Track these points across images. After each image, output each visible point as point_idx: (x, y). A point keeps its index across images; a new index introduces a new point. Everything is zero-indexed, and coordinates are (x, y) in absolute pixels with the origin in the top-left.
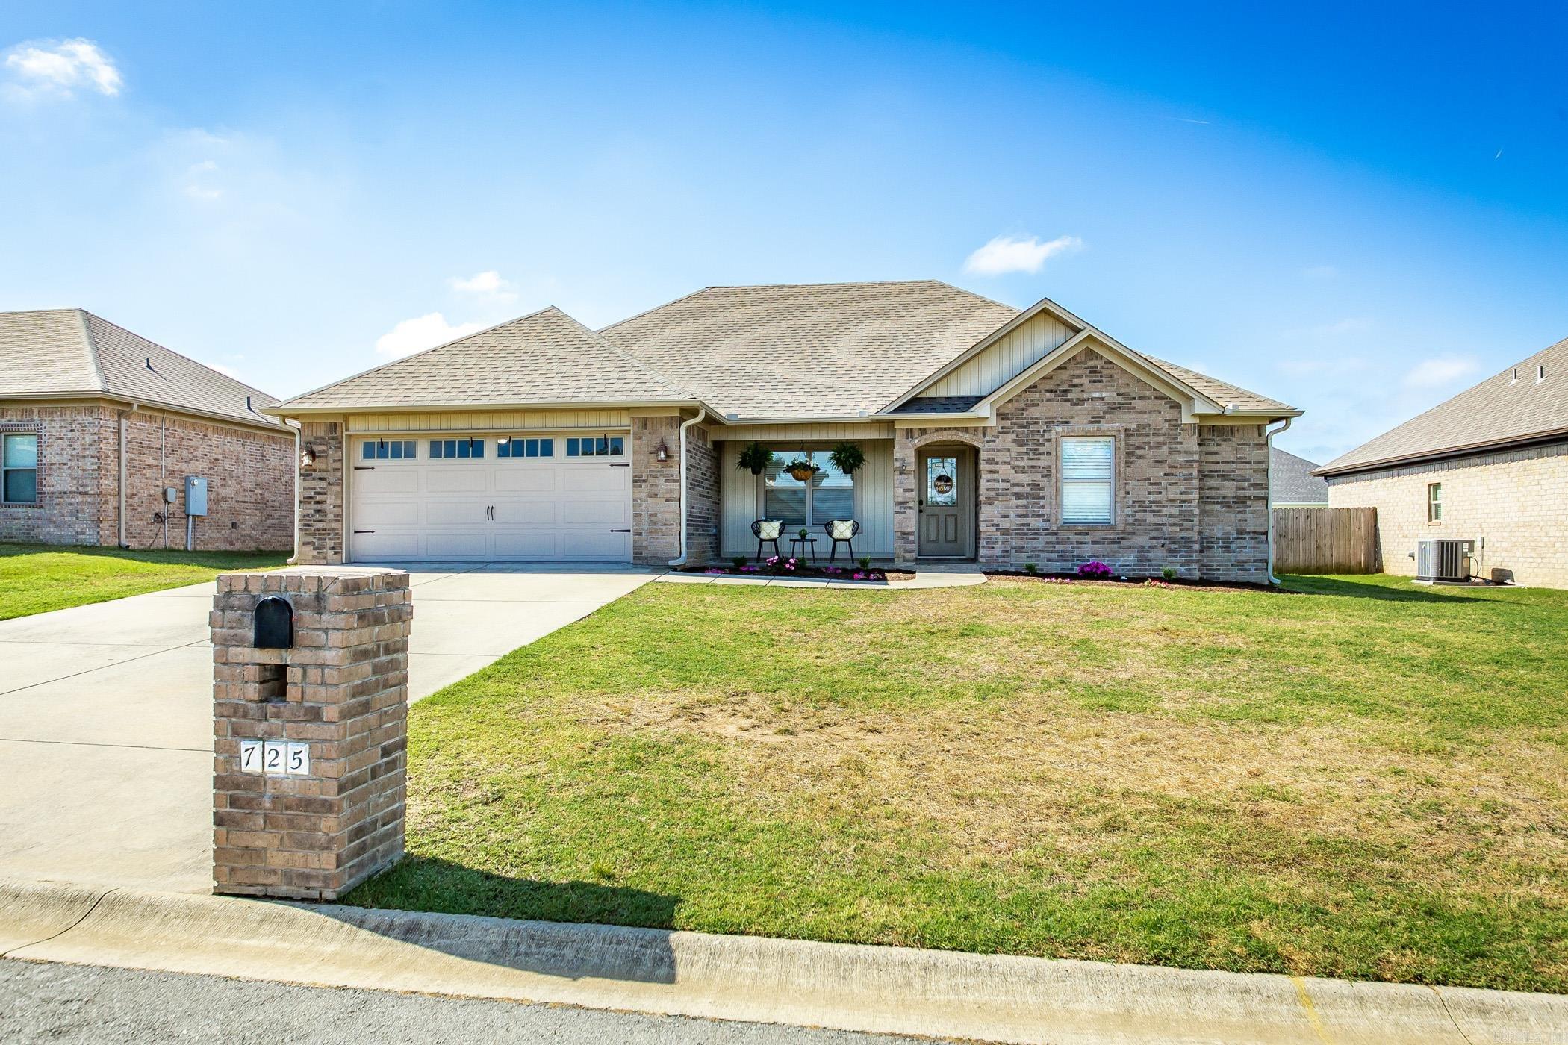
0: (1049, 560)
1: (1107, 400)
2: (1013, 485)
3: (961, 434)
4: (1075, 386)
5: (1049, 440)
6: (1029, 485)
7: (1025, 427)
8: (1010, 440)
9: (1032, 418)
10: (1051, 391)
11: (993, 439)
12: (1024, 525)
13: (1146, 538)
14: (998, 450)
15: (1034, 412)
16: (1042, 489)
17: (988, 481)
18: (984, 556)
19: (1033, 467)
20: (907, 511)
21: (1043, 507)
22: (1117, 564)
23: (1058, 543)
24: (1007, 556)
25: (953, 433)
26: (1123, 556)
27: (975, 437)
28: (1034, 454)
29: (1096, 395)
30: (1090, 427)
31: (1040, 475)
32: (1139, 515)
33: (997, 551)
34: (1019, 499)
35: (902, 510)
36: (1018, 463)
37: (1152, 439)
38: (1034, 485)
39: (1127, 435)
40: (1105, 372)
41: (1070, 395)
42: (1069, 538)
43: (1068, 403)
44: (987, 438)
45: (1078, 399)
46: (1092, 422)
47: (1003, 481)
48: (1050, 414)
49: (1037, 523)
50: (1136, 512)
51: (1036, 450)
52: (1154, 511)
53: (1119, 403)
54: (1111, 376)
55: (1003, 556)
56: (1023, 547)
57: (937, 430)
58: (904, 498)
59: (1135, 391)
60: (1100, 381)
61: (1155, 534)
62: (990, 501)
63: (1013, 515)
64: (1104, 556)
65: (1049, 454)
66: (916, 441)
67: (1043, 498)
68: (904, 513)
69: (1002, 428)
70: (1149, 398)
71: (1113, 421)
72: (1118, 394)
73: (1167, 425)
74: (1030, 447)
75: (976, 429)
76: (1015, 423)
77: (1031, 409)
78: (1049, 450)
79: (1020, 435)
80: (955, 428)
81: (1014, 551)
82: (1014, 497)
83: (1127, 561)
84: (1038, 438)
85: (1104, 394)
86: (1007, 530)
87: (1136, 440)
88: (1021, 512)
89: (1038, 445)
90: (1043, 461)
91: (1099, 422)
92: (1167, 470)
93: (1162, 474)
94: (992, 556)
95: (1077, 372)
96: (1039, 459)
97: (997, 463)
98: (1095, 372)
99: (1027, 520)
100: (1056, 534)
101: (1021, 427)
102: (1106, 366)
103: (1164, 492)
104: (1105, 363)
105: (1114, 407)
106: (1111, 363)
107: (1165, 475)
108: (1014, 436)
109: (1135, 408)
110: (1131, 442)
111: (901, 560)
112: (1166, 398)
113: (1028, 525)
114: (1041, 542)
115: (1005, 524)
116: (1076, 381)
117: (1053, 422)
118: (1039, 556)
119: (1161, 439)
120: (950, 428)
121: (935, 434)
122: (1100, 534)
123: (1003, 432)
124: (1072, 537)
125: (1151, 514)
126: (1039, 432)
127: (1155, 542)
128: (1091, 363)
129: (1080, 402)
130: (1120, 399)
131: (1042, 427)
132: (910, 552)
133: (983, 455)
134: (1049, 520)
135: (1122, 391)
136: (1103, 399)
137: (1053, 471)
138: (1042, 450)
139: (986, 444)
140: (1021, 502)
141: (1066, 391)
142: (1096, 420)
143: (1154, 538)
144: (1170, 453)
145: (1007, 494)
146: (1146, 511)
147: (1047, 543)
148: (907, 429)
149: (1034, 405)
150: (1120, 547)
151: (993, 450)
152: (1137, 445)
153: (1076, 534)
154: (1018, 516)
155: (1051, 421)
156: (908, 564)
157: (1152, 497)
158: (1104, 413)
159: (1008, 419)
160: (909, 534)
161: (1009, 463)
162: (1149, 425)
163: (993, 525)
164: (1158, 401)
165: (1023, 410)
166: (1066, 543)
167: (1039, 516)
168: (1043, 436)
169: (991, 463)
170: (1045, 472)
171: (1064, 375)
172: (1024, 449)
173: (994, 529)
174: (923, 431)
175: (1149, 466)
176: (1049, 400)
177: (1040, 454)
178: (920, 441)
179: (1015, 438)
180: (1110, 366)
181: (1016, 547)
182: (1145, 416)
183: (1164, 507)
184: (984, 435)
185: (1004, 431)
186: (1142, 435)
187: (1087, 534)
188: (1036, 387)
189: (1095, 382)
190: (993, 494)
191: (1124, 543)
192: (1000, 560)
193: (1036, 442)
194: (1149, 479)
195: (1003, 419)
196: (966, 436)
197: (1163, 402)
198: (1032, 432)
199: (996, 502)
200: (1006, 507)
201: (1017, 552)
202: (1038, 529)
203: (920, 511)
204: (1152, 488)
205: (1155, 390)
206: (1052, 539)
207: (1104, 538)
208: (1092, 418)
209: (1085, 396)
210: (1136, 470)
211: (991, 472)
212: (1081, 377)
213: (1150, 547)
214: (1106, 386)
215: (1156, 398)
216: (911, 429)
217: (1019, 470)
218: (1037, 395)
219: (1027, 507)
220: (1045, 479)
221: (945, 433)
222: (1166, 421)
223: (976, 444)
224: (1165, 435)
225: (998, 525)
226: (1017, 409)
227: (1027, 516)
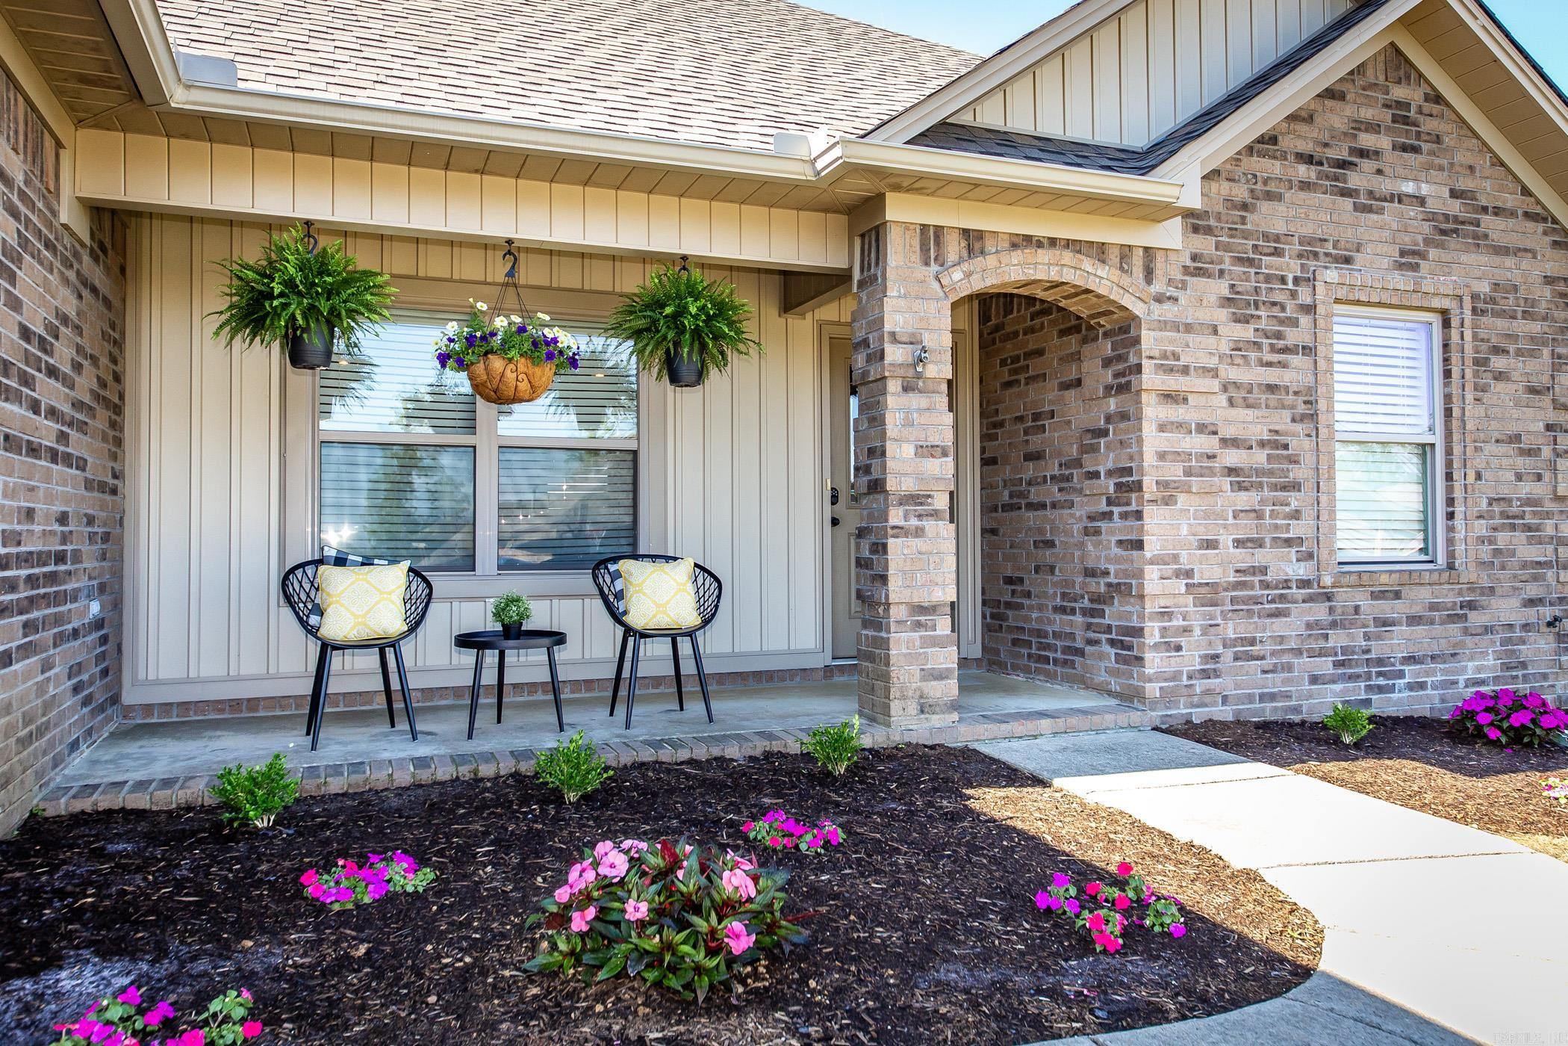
0: (1314, 680)
1: (1432, 205)
2: (1226, 442)
3: (1087, 264)
4: (1363, 153)
5: (1310, 309)
6: (1262, 444)
7: (1250, 262)
8: (1213, 298)
9: (1266, 237)
10: (1309, 159)
11: (1171, 291)
12: (1253, 571)
13: (1515, 602)
14: (1188, 328)
15: (1270, 218)
16: (1294, 460)
17: (1162, 428)
18: (1159, 677)
19: (1272, 388)
20: (929, 524)
21: (1296, 515)
22: (1462, 679)
23: (1334, 625)
24: (1216, 673)
25: (1068, 257)
26: (1472, 659)
27: (1126, 281)
28: (1273, 349)
29: (1409, 188)
30: (1400, 281)
31: (1287, 415)
32: (1503, 538)
33: (1191, 659)
34: (1241, 487)
35: (914, 522)
36: (1233, 374)
37: (1521, 326)
38: (1275, 444)
39: (1474, 310)
40: (1429, 125)
41: (1355, 180)
42: (1357, 609)
43: (1347, 203)
44: (1158, 287)
45: (1371, 194)
46: (1401, 266)
47: (1201, 428)
48: (1308, 230)
49: (1289, 567)
50: (1495, 529)
51: (1279, 336)
52: (1528, 528)
53: (1456, 220)
54: (1438, 140)
55: (1205, 674)
56: (1252, 642)
57: (1023, 242)
58: (920, 478)
59: (1487, 189)
60: (1415, 150)
61: (1533, 590)
62: (1168, 494)
63: (1226, 540)
64: (1433, 657)
65: (1308, 350)
66: (957, 275)
67: (1296, 486)
68: (919, 532)
69: (1194, 258)
70: (1513, 214)
71: (1446, 267)
72: (1454, 194)
73: (1547, 291)
74: (1263, 324)
75: (1126, 251)
76: (1227, 248)
77: (1264, 207)
78: (1308, 340)
79: (1242, 286)
80: (1068, 244)
81: (1228, 655)
82: (1226, 482)
83: (1479, 669)
84: (1278, 297)
85: (1425, 189)
86: (1213, 586)
87: (1495, 327)
88: (1247, 528)
89: (1281, 322)
90: (1296, 373)
91: (1415, 267)
92: (1552, 417)
93: (1541, 426)
94: (1176, 676)
95: (1367, 114)
96: (1283, 365)
97: (1185, 370)
98: (1406, 121)
99: (1261, 557)
100: (1329, 597)
101: (1240, 261)
102: (1428, 107)
103: (1547, 476)
104: (1427, 99)
105: (1446, 229)
106: (1438, 98)
107: (1549, 427)
108: (1222, 288)
109: (1486, 236)
110: (1483, 333)
111: (913, 707)
112: (1545, 220)
113: (1263, 571)
114: (1292, 626)
115: (1212, 570)
116: (1367, 140)
117: (1316, 254)
118: (1289, 668)
119: (1536, 327)
120: (1053, 242)
121: (1017, 256)
122: (1425, 594)
123: (1199, 272)
124: (1365, 604)
125: (1521, 537)
126: (1283, 280)
127: (1531, 614)
128: (1399, 92)
129: (1370, 204)
130: (1455, 207)
131: (1290, 266)
132: (940, 676)
133: (1150, 341)
134: (1310, 556)
135: (1465, 183)
136: (1421, 201)
137: (1322, 405)
138: (1293, 337)
139: (1155, 306)
140: (1245, 500)
141: (1343, 164)
142: (1409, 259)
143: (1531, 602)
144: (1556, 368)
145: (1211, 471)
146: (1513, 528)
147: (1309, 626)
148: (924, 228)
149: (1269, 196)
150: (1466, 631)
151: (1176, 327)
152: (1494, 340)
153: (1374, 596)
154: (1239, 543)
155: (1311, 249)
156: (937, 720)
157: (1527, 488)
158: (1427, 241)
159: (1209, 231)
160: (932, 609)
161: (1214, 373)
162: (1515, 288)
163: (1178, 574)
164: (1530, 225)
165: (1245, 207)
166: (1352, 624)
167: (1288, 542)
168: (1293, 294)
169: (1171, 370)
170: (1301, 409)
171: (1337, 118)
172: (1247, 332)
173: (1180, 586)
174: (973, 240)
175: (1517, 404)
176: (1305, 186)
177: (1285, 350)
178: (968, 275)
179: (1226, 292)
180: (1436, 109)
181: (1235, 642)
182: (1509, 261)
183: (1548, 515)
184: (1149, 274)
185: (1198, 267)
186: (1501, 314)
187: (1397, 595)
188: (1273, 140)
189: (1404, 148)
190: (1174, 472)
191: (1476, 619)
192: (1200, 685)
193: (1276, 311)
194: (1516, 438)
195: (1196, 229)
196: (1103, 271)
197: (1540, 227)
198: (1268, 279)
199: (1182, 498)
200: (1207, 515)
201: (1236, 659)
202: (1286, 584)
203: (835, 522)
204: (1523, 463)
205: (1526, 192)
206: (1320, 612)
207: (1433, 607)
208: (1403, 253)
209: (1386, 186)
210: (1492, 412)
211: (1170, 397)
212: (1373, 128)
213: (1526, 627)
214: (1428, 167)
215: (1526, 214)
216: (939, 230)
217: (1237, 395)
218: (1275, 168)
219: (1259, 515)
220: (1298, 428)
221: (1044, 255)
222: (1549, 280)
223: (1127, 301)
224: (1545, 319)
225: (1189, 573)
226: (1230, 203)
227: (1259, 543)
